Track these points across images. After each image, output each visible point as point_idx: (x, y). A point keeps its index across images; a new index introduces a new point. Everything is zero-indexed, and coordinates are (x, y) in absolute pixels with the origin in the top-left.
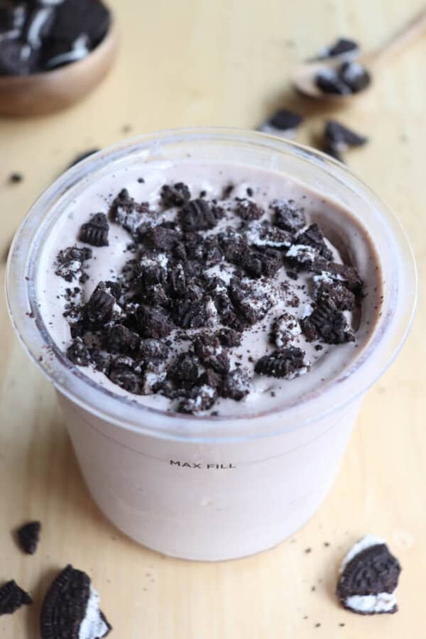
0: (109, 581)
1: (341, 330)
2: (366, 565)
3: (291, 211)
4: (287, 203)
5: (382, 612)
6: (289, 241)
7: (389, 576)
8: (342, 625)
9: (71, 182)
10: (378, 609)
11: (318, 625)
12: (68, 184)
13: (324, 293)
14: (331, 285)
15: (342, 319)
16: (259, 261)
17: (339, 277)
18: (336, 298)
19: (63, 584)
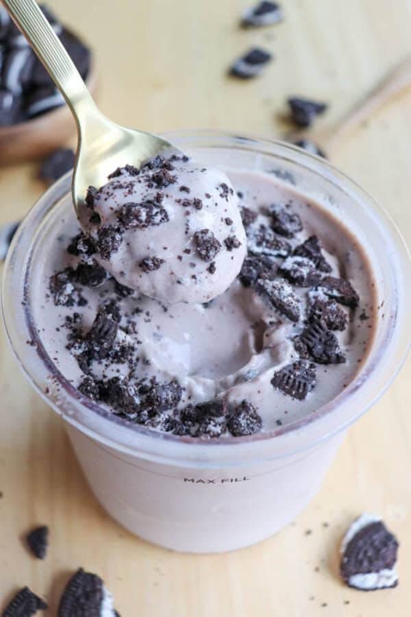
0: (120, 579)
1: (333, 352)
2: (365, 543)
3: (288, 215)
4: (284, 208)
5: (384, 588)
6: (285, 250)
7: (388, 554)
8: (347, 603)
9: (57, 197)
10: (380, 585)
11: (324, 605)
12: (54, 200)
13: (317, 312)
14: (326, 303)
15: (335, 341)
16: (254, 271)
17: (335, 293)
18: (329, 318)
19: (77, 587)
